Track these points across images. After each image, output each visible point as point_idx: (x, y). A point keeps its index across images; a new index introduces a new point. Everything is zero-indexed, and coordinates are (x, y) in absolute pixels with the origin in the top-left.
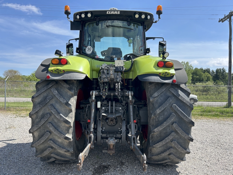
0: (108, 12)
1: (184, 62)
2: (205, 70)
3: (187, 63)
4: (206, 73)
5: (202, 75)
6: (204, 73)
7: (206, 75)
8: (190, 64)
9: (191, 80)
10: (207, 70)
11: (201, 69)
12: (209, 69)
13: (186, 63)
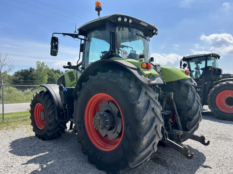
0: (141, 22)
1: (40, 62)
2: (55, 71)
3: (43, 63)
4: (57, 74)
5: (54, 75)
6: (55, 73)
7: (57, 75)
8: (45, 65)
9: (47, 80)
10: (57, 71)
11: (52, 70)
12: (59, 70)
13: (41, 63)
